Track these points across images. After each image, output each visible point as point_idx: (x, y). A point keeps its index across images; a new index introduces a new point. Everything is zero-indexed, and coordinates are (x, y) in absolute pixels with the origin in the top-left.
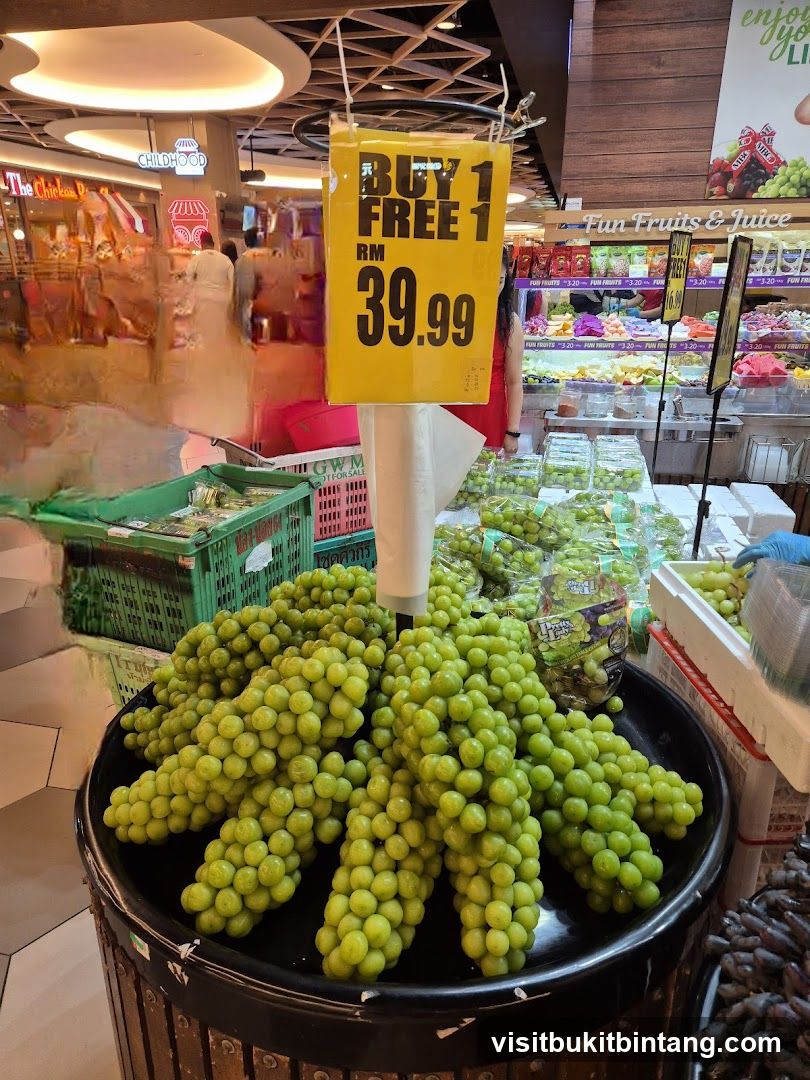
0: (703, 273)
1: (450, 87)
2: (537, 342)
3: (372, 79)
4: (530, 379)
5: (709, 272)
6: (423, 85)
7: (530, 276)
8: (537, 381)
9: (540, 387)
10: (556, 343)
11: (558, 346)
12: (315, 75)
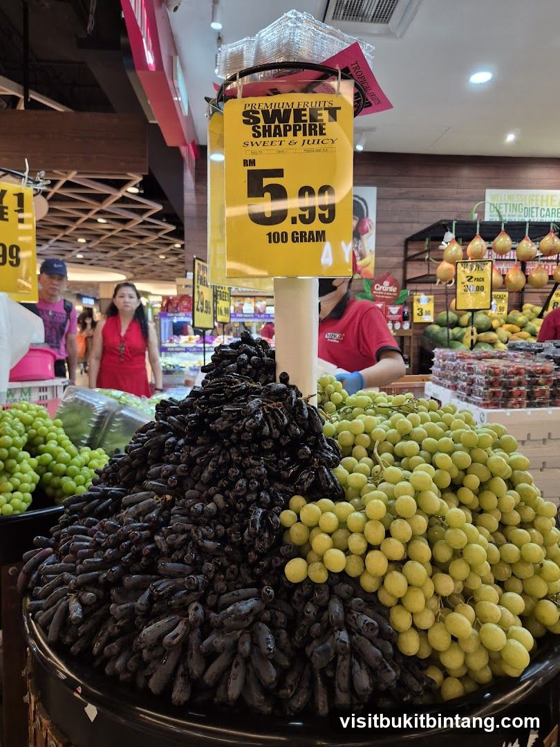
0: (262, 311)
1: (140, 224)
2: (174, 348)
3: (90, 215)
4: (168, 366)
5: (264, 311)
6: (125, 221)
7: (167, 311)
8: (172, 367)
9: (174, 371)
10: (186, 348)
11: (187, 350)
12: (51, 210)
